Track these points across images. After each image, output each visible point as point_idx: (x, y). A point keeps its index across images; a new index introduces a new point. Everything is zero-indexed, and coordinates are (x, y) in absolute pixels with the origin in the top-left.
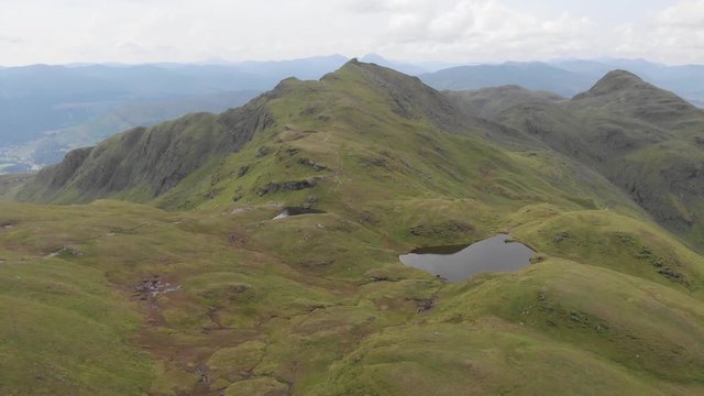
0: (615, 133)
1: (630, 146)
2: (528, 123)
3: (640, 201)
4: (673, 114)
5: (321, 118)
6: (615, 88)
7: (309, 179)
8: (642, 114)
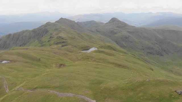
0: (113, 31)
1: (115, 33)
2: (96, 30)
3: (117, 43)
4: (123, 26)
5: (60, 30)
6: (113, 22)
7: (65, 41)
8: (118, 27)
